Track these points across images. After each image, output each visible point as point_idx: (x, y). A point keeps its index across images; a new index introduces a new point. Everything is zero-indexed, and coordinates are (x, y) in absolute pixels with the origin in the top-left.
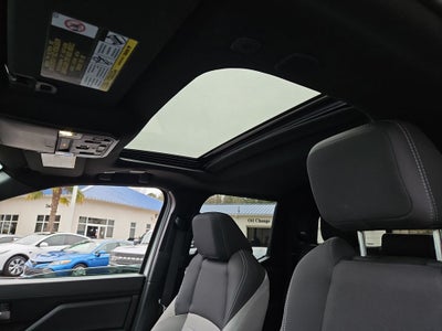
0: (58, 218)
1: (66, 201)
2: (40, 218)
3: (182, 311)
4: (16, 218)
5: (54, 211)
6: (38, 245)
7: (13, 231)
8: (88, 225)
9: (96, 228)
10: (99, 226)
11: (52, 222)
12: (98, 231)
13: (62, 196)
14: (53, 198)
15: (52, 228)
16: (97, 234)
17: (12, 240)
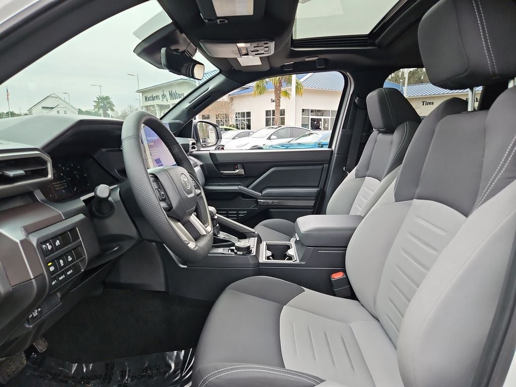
0: (283, 113)
1: (287, 94)
2: (268, 113)
3: (361, 176)
4: (249, 114)
5: (278, 105)
6: (269, 138)
7: (249, 127)
8: (311, 117)
9: (320, 120)
10: (322, 118)
11: (278, 116)
12: (322, 123)
13: (283, 89)
14: (276, 92)
15: (279, 121)
16: (322, 127)
17: (248, 135)
